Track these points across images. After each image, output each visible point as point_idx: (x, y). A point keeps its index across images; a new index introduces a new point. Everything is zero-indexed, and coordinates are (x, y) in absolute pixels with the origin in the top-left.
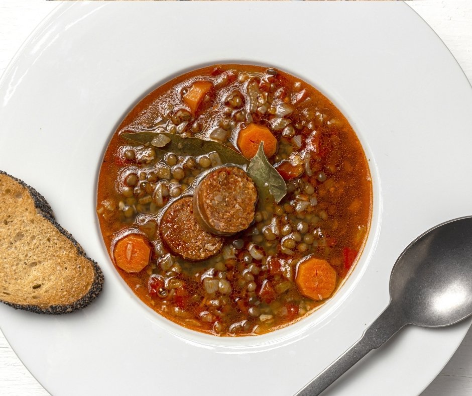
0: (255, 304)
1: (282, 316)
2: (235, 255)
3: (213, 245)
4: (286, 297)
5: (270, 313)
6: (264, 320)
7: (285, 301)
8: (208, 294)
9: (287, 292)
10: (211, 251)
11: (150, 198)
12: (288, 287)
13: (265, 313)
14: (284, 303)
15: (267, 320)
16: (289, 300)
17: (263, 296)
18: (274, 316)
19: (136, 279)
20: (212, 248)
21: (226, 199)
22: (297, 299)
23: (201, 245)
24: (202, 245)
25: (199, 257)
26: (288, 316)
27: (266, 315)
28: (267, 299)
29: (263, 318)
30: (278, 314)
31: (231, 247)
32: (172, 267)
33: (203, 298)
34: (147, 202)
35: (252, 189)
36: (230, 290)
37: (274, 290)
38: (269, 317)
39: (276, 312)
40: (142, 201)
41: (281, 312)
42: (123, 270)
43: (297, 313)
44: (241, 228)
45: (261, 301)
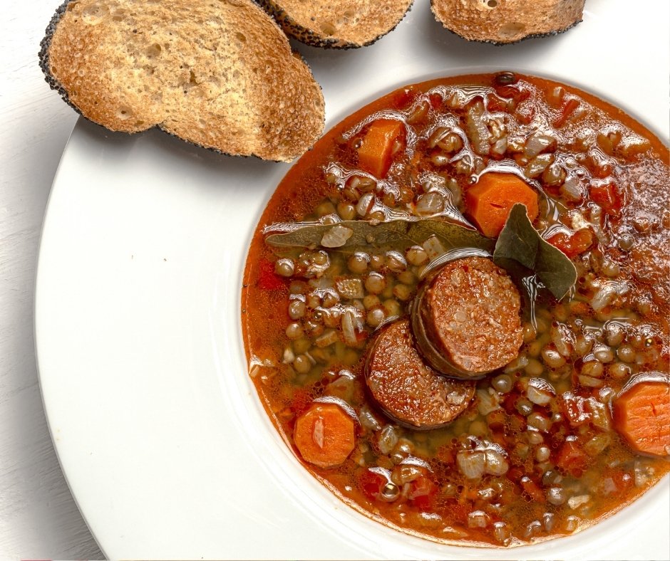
0: (555, 482)
1: (606, 493)
2: (502, 405)
3: (460, 394)
4: (606, 461)
5: (585, 491)
6: (577, 506)
7: (607, 468)
8: (471, 481)
9: (607, 450)
10: (459, 405)
11: (334, 335)
12: (608, 443)
13: (576, 495)
14: (605, 472)
15: (582, 505)
16: (613, 464)
17: (567, 467)
18: (593, 497)
19: (340, 476)
20: (460, 400)
21: (472, 315)
22: (626, 461)
23: (441, 399)
24: (443, 398)
25: (441, 419)
26: (618, 493)
27: (579, 498)
28: (575, 470)
29: (573, 502)
30: (599, 492)
31: (492, 391)
32: (398, 444)
33: (461, 488)
34: (331, 342)
35: (510, 289)
36: (506, 467)
37: (584, 452)
38: (585, 499)
39: (594, 490)
40: (322, 342)
41: (603, 488)
42: (313, 465)
43: (634, 484)
44: (506, 359)
45: (564, 475)
